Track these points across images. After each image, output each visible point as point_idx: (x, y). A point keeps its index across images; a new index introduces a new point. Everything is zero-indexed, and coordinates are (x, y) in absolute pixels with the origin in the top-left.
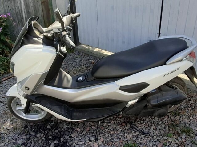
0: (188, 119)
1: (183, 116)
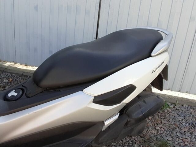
0: (155, 130)
1: (148, 128)
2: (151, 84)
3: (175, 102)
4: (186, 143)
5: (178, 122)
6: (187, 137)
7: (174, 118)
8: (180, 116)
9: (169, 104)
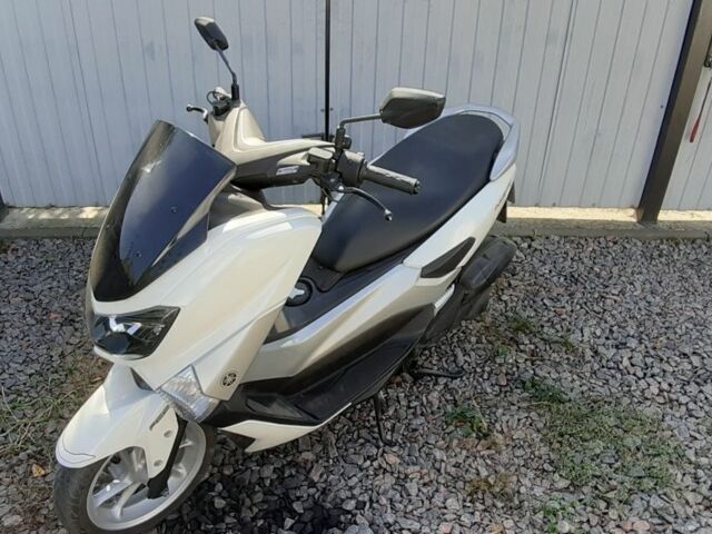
2: (498, 219)
3: (531, 234)
4: (564, 316)
5: (542, 278)
6: (564, 303)
7: (534, 272)
8: (544, 263)
9: (519, 240)
